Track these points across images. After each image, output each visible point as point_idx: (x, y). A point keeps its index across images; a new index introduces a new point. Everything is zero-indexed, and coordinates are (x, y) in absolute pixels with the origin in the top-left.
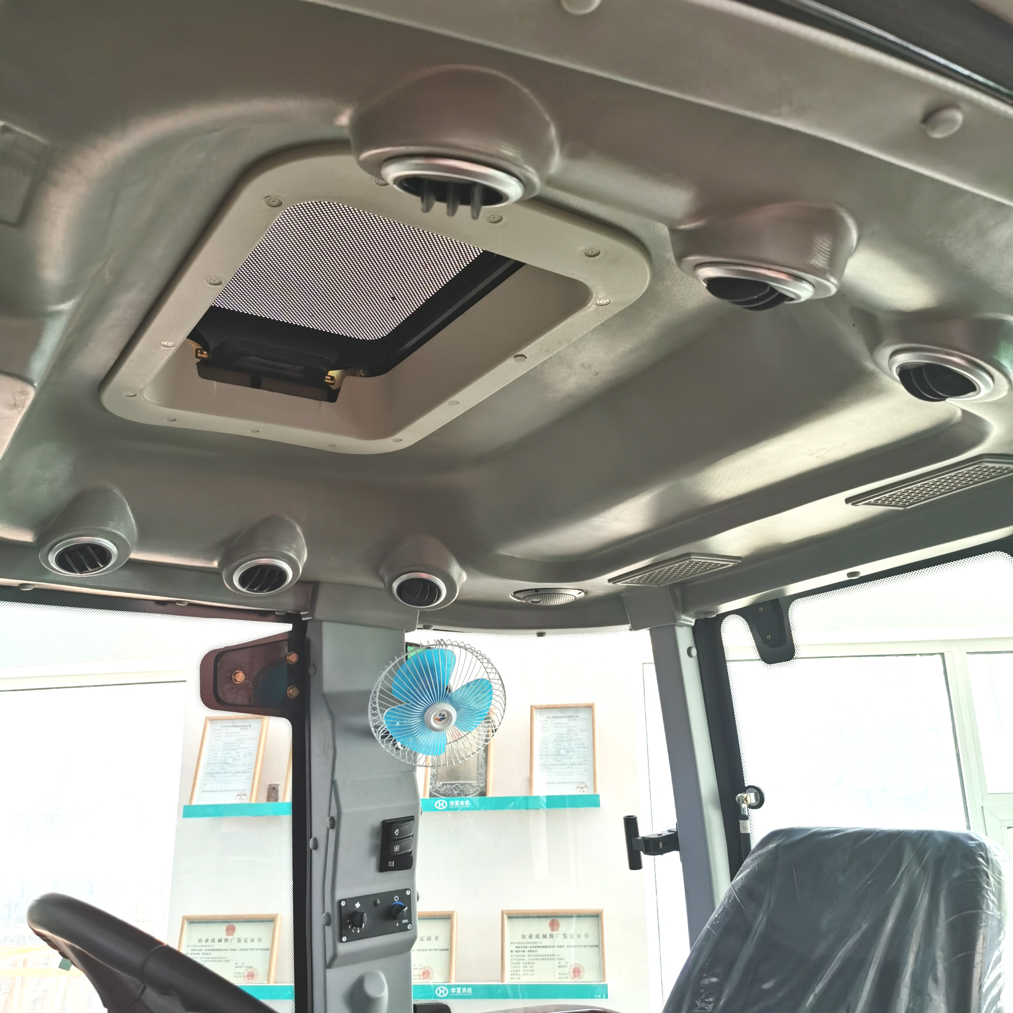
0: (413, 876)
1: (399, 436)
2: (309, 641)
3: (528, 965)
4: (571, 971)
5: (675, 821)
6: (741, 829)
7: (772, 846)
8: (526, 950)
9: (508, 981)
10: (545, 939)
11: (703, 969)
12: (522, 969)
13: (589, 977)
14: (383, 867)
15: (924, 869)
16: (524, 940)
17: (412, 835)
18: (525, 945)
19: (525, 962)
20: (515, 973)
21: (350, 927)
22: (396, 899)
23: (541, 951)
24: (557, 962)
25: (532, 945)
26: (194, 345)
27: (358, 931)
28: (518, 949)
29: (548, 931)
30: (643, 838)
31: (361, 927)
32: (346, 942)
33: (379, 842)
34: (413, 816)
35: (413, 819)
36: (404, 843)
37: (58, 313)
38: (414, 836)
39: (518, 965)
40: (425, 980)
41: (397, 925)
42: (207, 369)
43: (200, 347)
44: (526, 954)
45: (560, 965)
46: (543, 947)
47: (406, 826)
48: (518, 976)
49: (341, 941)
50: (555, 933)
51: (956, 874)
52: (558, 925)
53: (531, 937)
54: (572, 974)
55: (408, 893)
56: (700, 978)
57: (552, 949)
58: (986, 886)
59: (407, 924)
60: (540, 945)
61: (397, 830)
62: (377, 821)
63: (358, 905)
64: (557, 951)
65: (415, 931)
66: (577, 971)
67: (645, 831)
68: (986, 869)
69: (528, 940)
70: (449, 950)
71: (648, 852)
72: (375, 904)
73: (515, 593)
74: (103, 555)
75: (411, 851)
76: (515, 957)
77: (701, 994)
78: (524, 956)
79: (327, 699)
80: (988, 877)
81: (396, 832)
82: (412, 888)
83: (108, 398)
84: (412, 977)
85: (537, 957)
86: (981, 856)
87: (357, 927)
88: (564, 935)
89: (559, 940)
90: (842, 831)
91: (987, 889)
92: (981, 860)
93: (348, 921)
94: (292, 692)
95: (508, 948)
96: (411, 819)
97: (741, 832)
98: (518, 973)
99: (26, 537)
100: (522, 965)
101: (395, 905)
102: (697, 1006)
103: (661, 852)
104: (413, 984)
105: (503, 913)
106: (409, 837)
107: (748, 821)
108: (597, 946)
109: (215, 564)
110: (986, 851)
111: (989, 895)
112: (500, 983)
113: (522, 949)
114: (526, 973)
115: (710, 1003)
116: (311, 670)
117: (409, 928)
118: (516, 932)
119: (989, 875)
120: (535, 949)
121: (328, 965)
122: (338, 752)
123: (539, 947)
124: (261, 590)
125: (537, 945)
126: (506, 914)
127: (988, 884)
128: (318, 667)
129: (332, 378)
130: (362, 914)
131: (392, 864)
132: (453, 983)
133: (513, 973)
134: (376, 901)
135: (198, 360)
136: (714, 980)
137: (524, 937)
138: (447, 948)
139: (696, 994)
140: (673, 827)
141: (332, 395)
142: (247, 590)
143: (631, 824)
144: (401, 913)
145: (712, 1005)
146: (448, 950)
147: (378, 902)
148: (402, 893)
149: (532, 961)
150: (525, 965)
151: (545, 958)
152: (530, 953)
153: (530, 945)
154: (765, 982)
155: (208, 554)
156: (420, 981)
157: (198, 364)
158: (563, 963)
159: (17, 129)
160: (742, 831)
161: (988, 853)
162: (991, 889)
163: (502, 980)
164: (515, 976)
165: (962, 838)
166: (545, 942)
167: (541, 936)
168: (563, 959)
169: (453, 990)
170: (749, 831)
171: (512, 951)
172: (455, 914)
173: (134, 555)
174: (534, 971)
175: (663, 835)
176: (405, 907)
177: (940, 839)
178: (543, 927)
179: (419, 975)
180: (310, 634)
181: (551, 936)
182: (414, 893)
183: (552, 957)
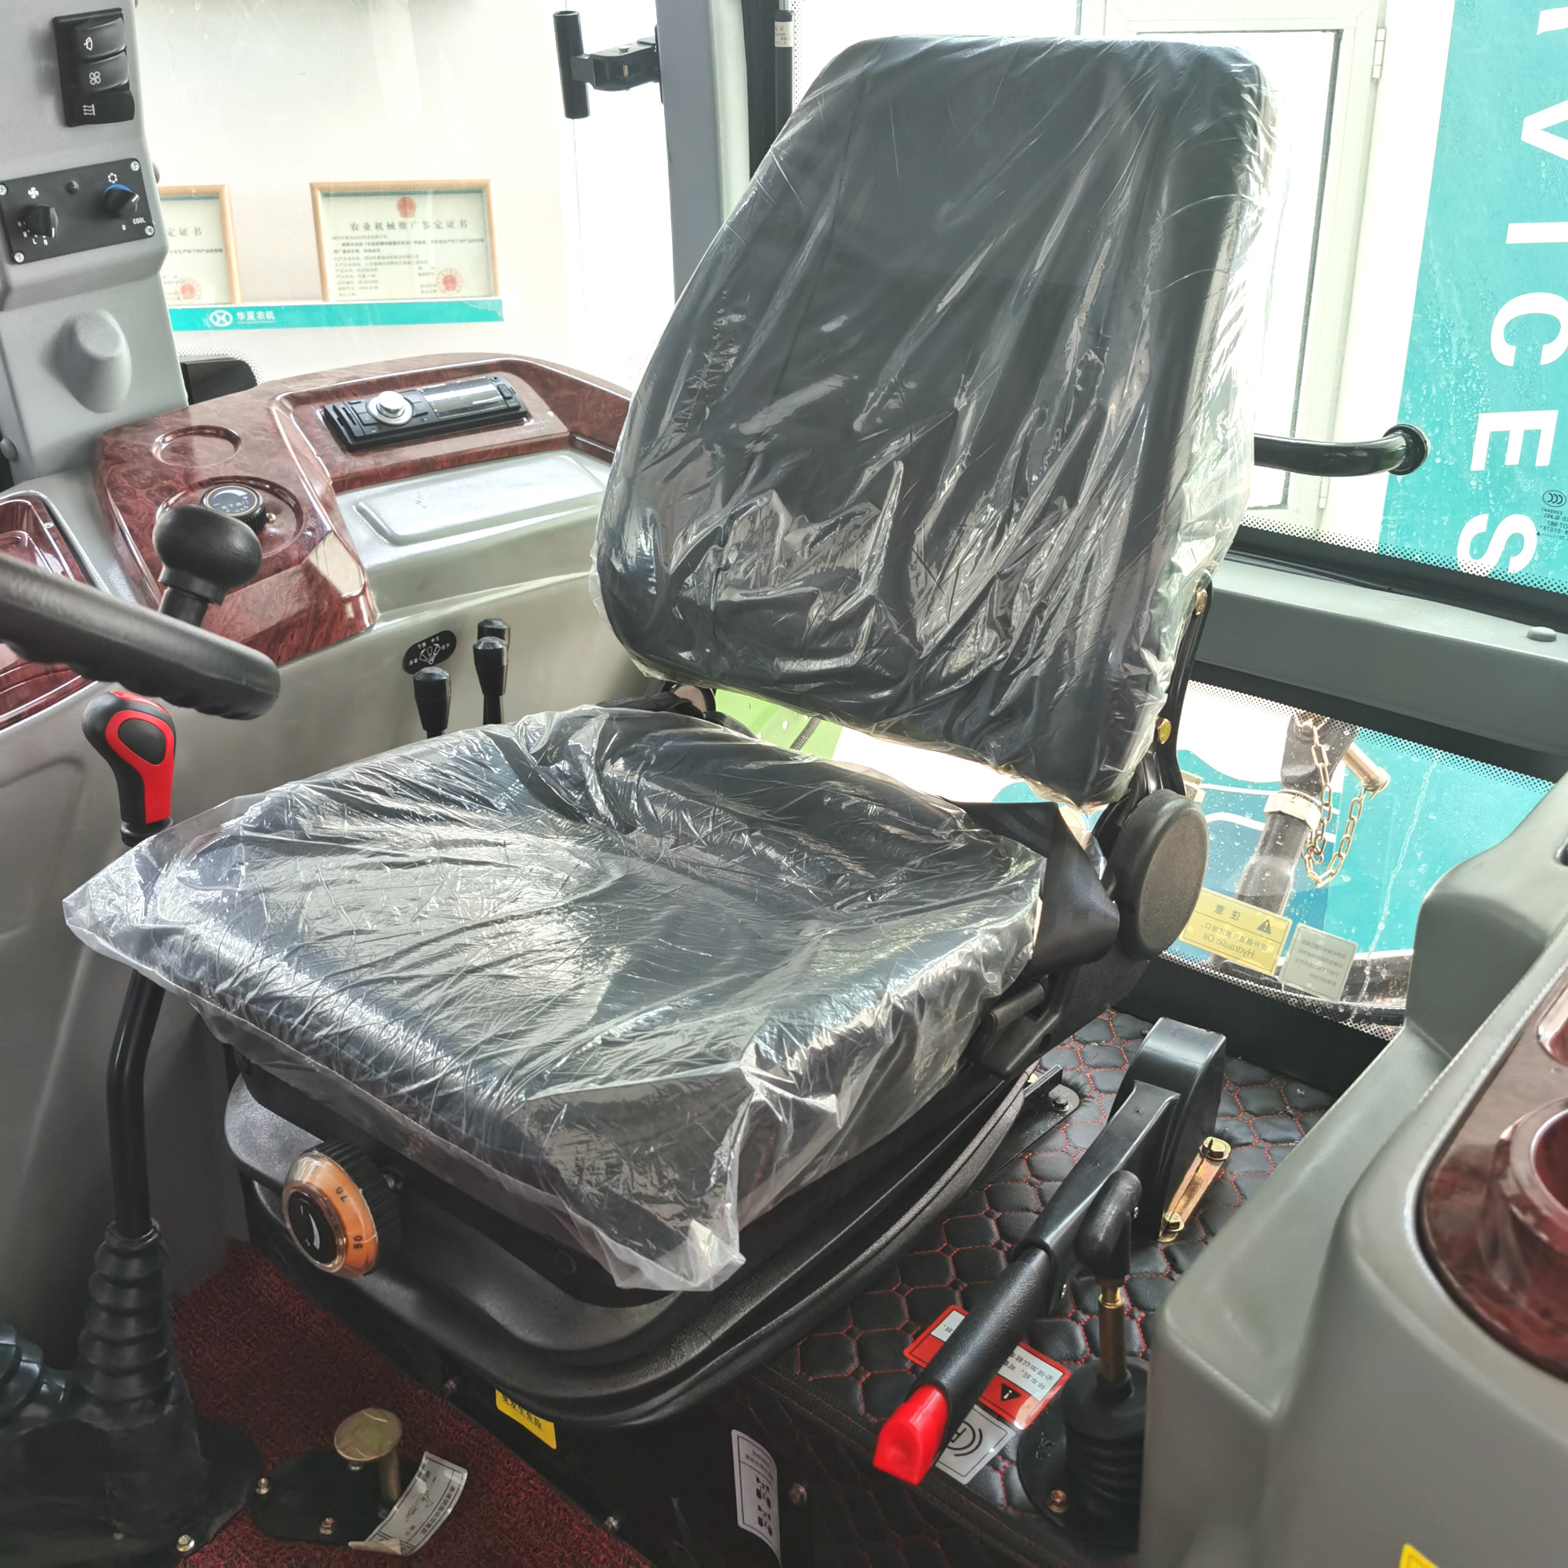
0: (138, 133)
3: (367, 273)
4: (441, 280)
5: (654, 22)
6: (777, 39)
7: (852, 74)
8: (361, 248)
9: (334, 298)
10: (392, 231)
11: (717, 302)
12: (356, 279)
13: (469, 291)
14: (72, 117)
15: (1141, 119)
16: (355, 233)
17: (125, 50)
18: (358, 241)
19: (361, 267)
20: (346, 286)
21: (25, 235)
22: (112, 178)
23: (386, 250)
24: (416, 267)
25: (371, 241)
27: (46, 242)
28: (346, 248)
29: (395, 216)
30: (592, 56)
31: (49, 234)
32: (23, 262)
33: (54, 65)
34: (120, 9)
35: (121, 16)
36: (110, 65)
38: (129, 51)
39: (349, 274)
40: (187, 301)
41: (124, 228)
44: (362, 255)
45: (422, 271)
46: (390, 243)
47: (108, 30)
48: (351, 291)
49: (14, 262)
50: (409, 221)
51: (1199, 128)
52: (412, 206)
53: (367, 227)
54: (442, 286)
55: (135, 167)
56: (712, 314)
57: (405, 246)
58: (1250, 149)
59: (142, 226)
60: (384, 240)
61: (89, 40)
62: (40, 20)
63: (33, 193)
64: (415, 249)
65: (160, 234)
66: (450, 281)
67: (596, 42)
68: (1254, 116)
69: (362, 232)
70: (223, 250)
71: (602, 84)
72: (70, 189)
75: (128, 84)
76: (342, 261)
77: (715, 342)
78: (358, 258)
80: (1255, 132)
81: (86, 44)
82: (142, 156)
84: (166, 296)
85: (381, 261)
86: (1251, 92)
87: (40, 234)
88: (425, 223)
89: (415, 232)
90: (990, 43)
91: (1251, 154)
92: (1247, 98)
93: (20, 224)
95: (328, 246)
96: (115, 14)
97: (777, 45)
98: (350, 285)
100: (356, 274)
101: (112, 191)
102: (707, 362)
103: (625, 84)
104: (168, 308)
105: (312, 187)
106: (116, 54)
107: (791, 24)
108: (482, 240)
110: (1260, 83)
111: (1252, 167)
112: (320, 302)
113: (354, 248)
114: (363, 285)
115: (732, 356)
117: (150, 234)
118: (337, 218)
119: (1259, 128)
120: (376, 247)
123: (382, 244)
125: (379, 240)
126: (321, 190)
127: (1254, 144)
130: (47, 210)
131: (90, 110)
132: (239, 304)
133: (342, 286)
134: (71, 184)
136: (736, 318)
137: (354, 227)
138: (218, 247)
139: (705, 345)
140: (649, 35)
143: (567, 27)
144: (128, 206)
145: (732, 360)
146: (221, 250)
147: (76, 185)
148: (122, 166)
149: (374, 267)
150: (362, 273)
151: (392, 261)
152: (369, 254)
153: (368, 241)
154: (826, 321)
156: (178, 302)
158: (425, 269)
160: (779, 43)
161: (1263, 87)
162: (1256, 154)
163: (324, 296)
164: (347, 291)
165: (1221, 58)
166: (393, 235)
167: (384, 226)
168: (426, 262)
169: (241, 315)
170: (791, 44)
171: (336, 251)
172: (226, 190)
174: (376, 282)
175: (630, 52)
176: (133, 195)
177: (1177, 58)
178: (388, 209)
179: (176, 293)
181: (403, 225)
182: (147, 168)
183: (407, 260)
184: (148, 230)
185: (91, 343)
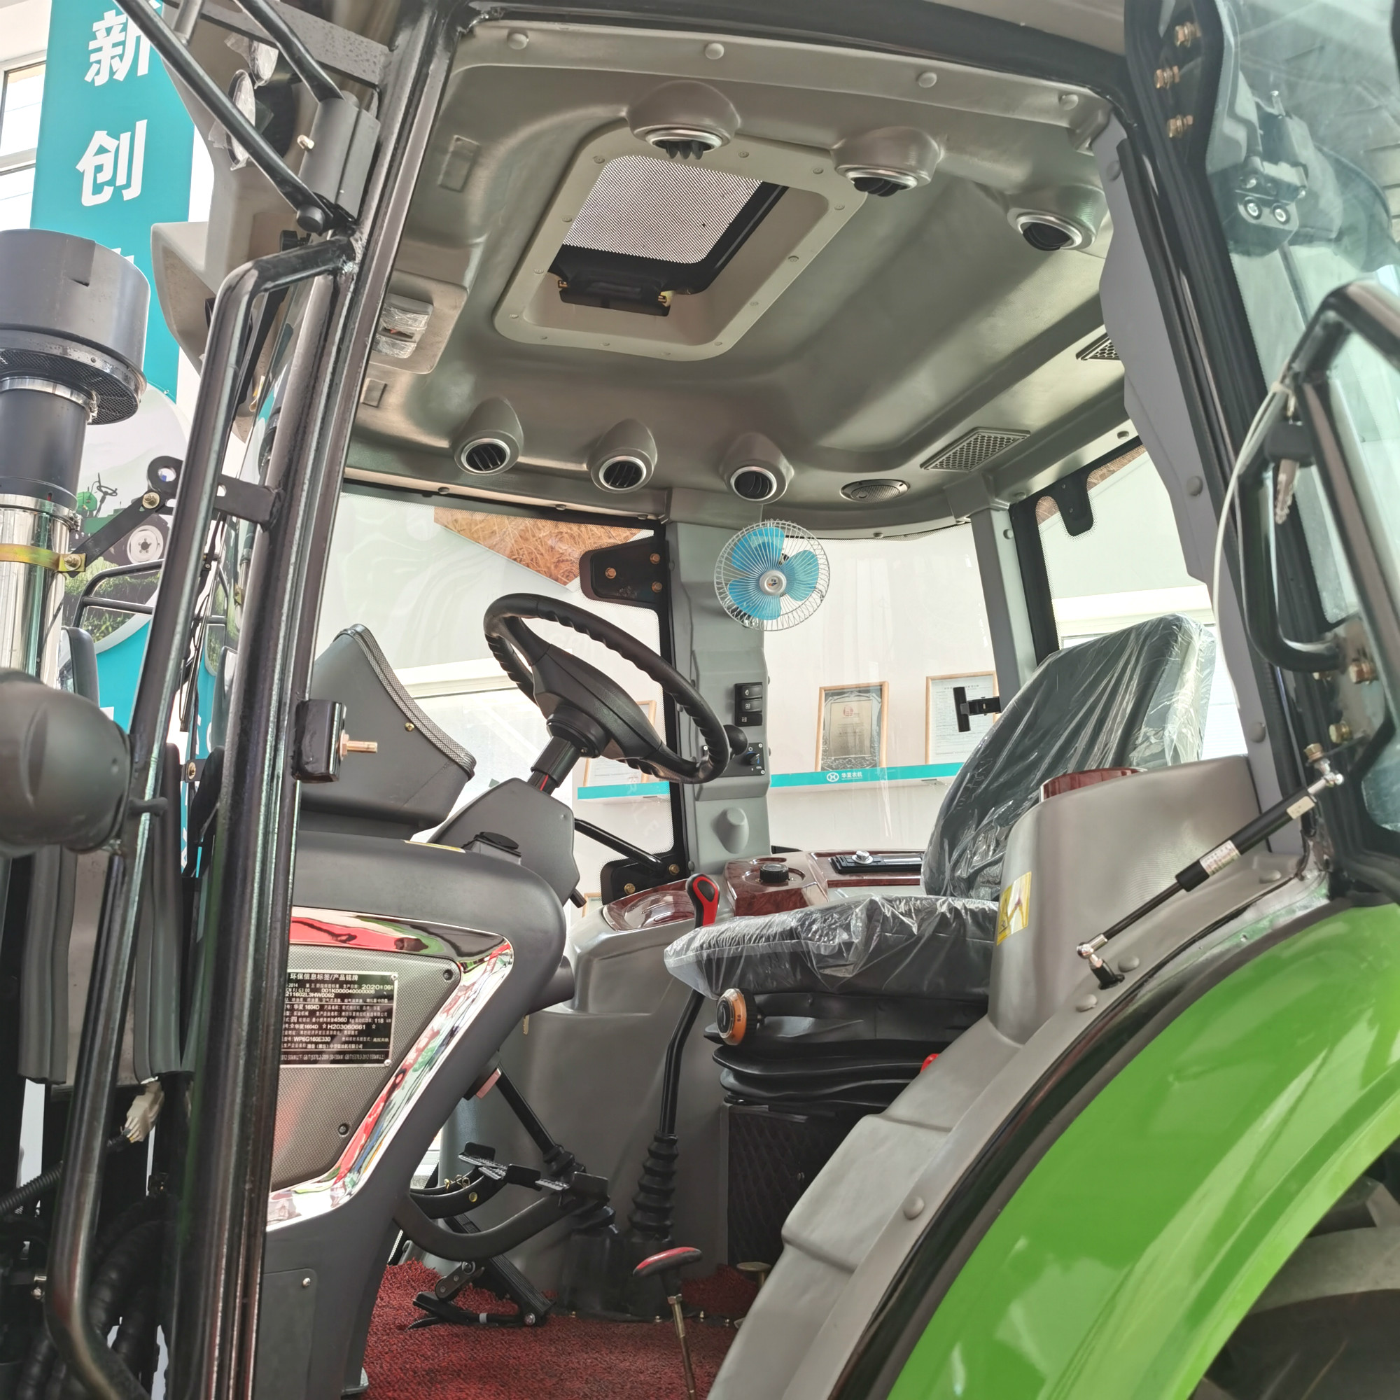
0: (764, 732)
1: (719, 339)
2: (668, 542)
14: (737, 722)
17: (762, 698)
22: (750, 749)
26: (557, 278)
30: (969, 701)
33: (733, 702)
34: (762, 682)
35: (762, 685)
36: (755, 702)
37: (477, 244)
41: (752, 770)
42: (566, 295)
43: (560, 279)
47: (756, 690)
55: (760, 746)
59: (760, 770)
61: (748, 693)
62: (731, 685)
65: (768, 775)
71: (974, 713)
73: (844, 488)
74: (500, 453)
75: (761, 711)
79: (684, 587)
82: (764, 743)
83: (499, 321)
92: (1175, 627)
94: (656, 587)
96: (759, 684)
99: (444, 444)
101: (750, 753)
103: (984, 711)
106: (758, 698)
109: (584, 467)
116: (671, 566)
117: (763, 774)
121: (697, 798)
122: (695, 627)
124: (621, 486)
128: (676, 563)
129: (664, 297)
131: (745, 719)
135: (560, 289)
141: (664, 311)
142: (611, 485)
143: (959, 693)
144: (755, 761)
148: (755, 745)
155: (577, 458)
157: (560, 292)
159: (464, 138)
173: (521, 459)
175: (987, 700)
176: (758, 757)
180: (669, 537)
182: (766, 747)
184: (762, 772)
185: (732, 819)
